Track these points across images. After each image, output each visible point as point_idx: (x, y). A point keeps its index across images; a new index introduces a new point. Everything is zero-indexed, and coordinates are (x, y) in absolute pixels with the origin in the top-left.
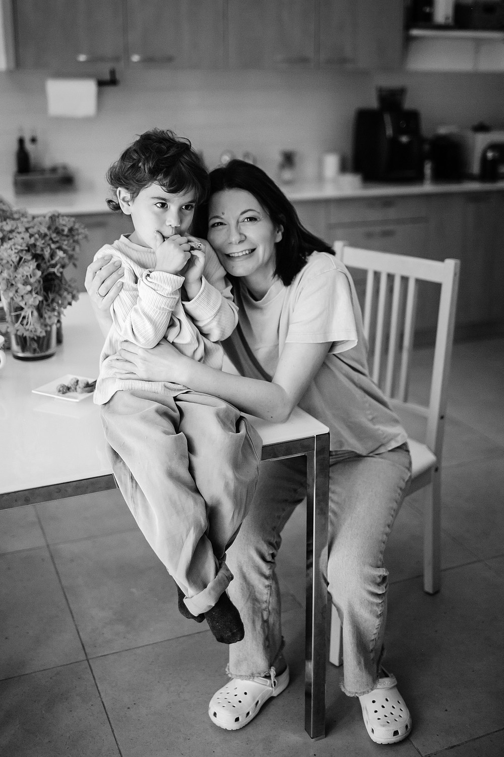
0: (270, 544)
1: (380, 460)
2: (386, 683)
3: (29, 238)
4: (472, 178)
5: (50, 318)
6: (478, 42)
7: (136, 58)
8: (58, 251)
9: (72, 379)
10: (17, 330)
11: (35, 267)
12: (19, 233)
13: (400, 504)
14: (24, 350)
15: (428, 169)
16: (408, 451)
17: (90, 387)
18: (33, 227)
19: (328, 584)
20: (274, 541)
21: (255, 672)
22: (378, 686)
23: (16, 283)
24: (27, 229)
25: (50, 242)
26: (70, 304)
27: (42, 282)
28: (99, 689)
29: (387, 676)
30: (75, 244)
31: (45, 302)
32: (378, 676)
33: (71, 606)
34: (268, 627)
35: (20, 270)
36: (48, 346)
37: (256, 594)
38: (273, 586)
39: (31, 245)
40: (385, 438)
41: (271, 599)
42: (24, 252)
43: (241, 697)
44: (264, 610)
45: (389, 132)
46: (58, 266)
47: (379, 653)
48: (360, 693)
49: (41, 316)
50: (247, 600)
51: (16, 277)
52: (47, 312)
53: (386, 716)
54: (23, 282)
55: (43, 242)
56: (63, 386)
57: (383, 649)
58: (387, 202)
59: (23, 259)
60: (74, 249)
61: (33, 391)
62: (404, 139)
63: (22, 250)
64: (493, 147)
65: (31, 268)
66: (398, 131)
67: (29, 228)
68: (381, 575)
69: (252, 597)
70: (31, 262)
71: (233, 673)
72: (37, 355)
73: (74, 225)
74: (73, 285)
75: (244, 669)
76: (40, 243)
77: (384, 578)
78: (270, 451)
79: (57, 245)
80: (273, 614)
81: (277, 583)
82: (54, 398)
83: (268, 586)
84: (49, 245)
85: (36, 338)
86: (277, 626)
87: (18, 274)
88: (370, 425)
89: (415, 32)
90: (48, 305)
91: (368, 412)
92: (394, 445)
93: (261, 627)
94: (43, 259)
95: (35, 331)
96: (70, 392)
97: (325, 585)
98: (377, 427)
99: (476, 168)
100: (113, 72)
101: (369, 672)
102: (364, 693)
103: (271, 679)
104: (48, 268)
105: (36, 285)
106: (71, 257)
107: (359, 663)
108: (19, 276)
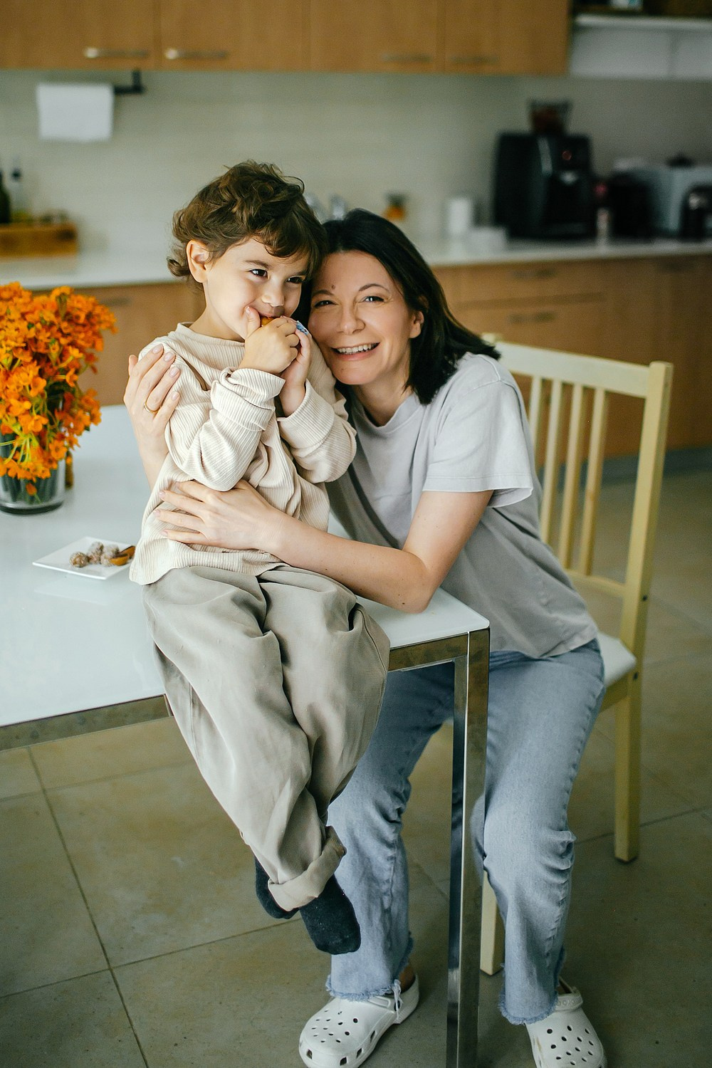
0: (396, 795)
1: (558, 665)
2: (569, 1001)
3: (26, 329)
4: (667, 235)
5: (57, 449)
6: (676, 35)
7: (171, 54)
8: (70, 348)
9: (93, 545)
10: (8, 469)
11: (36, 373)
12: (12, 321)
13: (588, 731)
14: (15, 497)
15: (603, 221)
16: (598, 651)
17: (124, 556)
18: (32, 312)
19: (484, 855)
20: (401, 789)
21: (370, 989)
22: (557, 1008)
23: (7, 397)
24: (23, 316)
25: (59, 335)
26: (87, 428)
27: (46, 396)
28: (130, 1015)
29: (568, 992)
30: (95, 337)
31: (49, 426)
32: (556, 993)
33: (83, 886)
34: (390, 918)
35: (14, 378)
36: (53, 492)
37: (374, 869)
38: (399, 858)
39: (30, 339)
40: (565, 632)
41: (395, 876)
42: (21, 350)
43: (349, 1026)
44: (385, 894)
45: (547, 166)
46: (71, 372)
47: (557, 957)
48: (531, 1019)
49: (43, 446)
50: (360, 881)
51: (7, 388)
52: (52, 440)
53: (568, 1054)
54: (18, 396)
55: (48, 334)
56: (80, 556)
57: (562, 950)
58: (544, 271)
59: (19, 361)
60: (94, 346)
61: (34, 564)
62: (569, 178)
63: (17, 348)
64: (699, 190)
65: (31, 376)
66: (560, 165)
67: (27, 313)
68: (564, 842)
69: (368, 876)
70: (31, 366)
71: (336, 990)
72: (35, 506)
73: (94, 310)
74: (92, 400)
75: (354, 985)
76: (43, 337)
77: (569, 846)
78: (400, 656)
79: (70, 339)
80: (398, 900)
81: (404, 852)
82: (66, 573)
83: (392, 858)
84: (58, 339)
85: (35, 480)
86: (403, 918)
87: (10, 384)
88: (544, 613)
89: (585, 20)
90: (54, 431)
91: (542, 593)
92: (578, 642)
93: (381, 920)
94: (48, 360)
95: (35, 470)
96: (91, 564)
97: (480, 856)
98: (554, 615)
99: (672, 220)
100: (137, 75)
101: (544, 986)
102: (536, 1019)
103: (394, 998)
104: (56, 373)
105: (38, 400)
106: (89, 358)
107: (530, 974)
108: (12, 387)
